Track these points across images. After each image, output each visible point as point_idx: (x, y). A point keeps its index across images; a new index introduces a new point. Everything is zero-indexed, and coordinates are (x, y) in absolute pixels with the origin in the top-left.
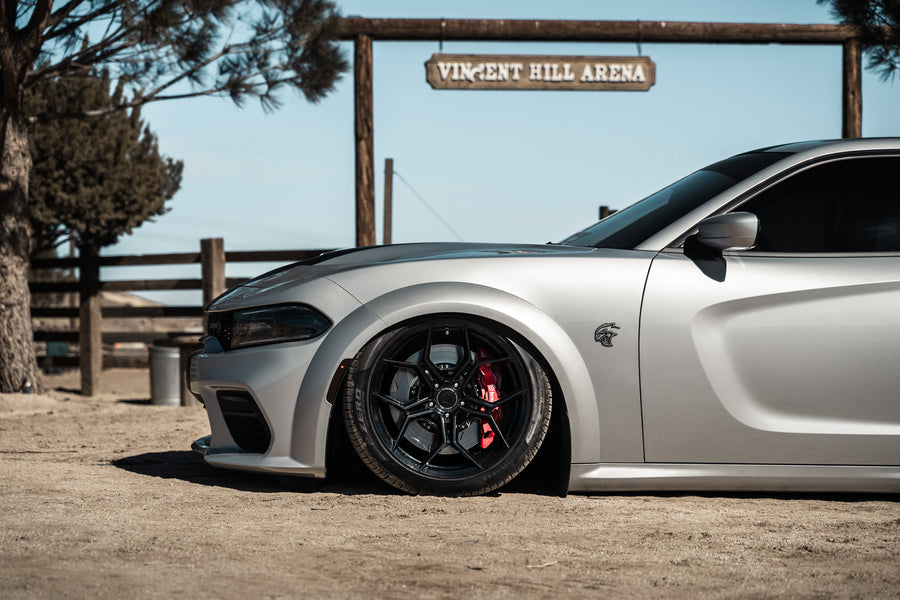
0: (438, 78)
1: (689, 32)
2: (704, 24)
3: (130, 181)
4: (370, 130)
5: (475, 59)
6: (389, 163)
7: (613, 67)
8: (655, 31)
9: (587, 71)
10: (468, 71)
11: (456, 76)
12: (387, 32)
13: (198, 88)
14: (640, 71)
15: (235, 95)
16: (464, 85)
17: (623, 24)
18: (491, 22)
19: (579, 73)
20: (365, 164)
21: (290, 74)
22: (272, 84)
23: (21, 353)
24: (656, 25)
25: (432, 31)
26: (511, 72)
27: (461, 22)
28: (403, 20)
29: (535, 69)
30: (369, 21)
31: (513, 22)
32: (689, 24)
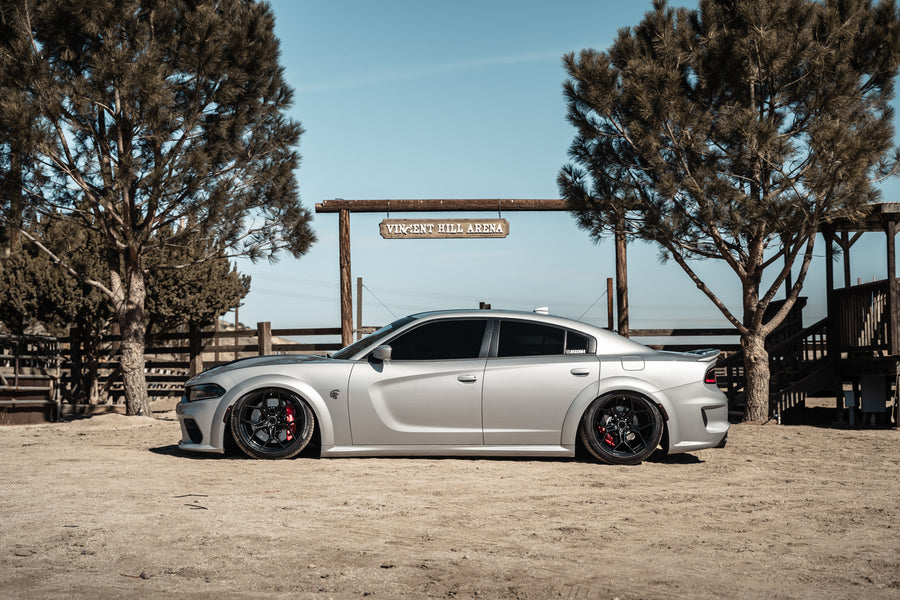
0: (387, 233)
1: (527, 205)
2: (535, 201)
3: (215, 291)
4: (349, 262)
5: (407, 221)
6: (360, 280)
7: (484, 225)
8: (508, 205)
9: (471, 228)
10: (404, 230)
11: (396, 232)
12: (357, 208)
13: (235, 252)
14: (500, 227)
15: (252, 257)
16: (401, 236)
17: (490, 201)
18: (416, 201)
19: (466, 228)
20: (346, 280)
21: (285, 243)
22: (274, 249)
24: (508, 201)
25: (382, 207)
26: (428, 228)
27: (399, 201)
28: (366, 201)
29: (441, 226)
30: (347, 202)
31: (428, 201)
32: (527, 201)
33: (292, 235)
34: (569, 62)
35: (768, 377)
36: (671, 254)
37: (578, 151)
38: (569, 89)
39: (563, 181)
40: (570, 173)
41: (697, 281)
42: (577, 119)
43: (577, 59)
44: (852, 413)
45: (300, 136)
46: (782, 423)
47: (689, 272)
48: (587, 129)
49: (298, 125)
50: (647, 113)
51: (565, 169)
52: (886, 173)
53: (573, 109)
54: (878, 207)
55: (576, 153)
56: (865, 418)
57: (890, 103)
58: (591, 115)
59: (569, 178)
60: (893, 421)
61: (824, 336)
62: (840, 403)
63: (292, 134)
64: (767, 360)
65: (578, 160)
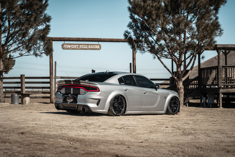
0: (64, 48)
1: (107, 40)
2: (109, 39)
4: (52, 56)
5: (70, 44)
6: (55, 62)
7: (94, 46)
8: (101, 40)
9: (90, 47)
10: (69, 47)
11: (67, 47)
12: (55, 40)
13: (29, 54)
14: (98, 47)
15: (36, 56)
16: (68, 49)
17: (96, 39)
18: (73, 38)
19: (88, 47)
20: (51, 63)
21: (44, 52)
22: (41, 53)
23: (2, 96)
24: (101, 39)
25: (63, 40)
26: (77, 47)
27: (68, 38)
28: (58, 38)
29: (81, 46)
30: (52, 38)
31: (77, 38)
32: (107, 39)
34: (129, 1)
35: (184, 93)
36: (156, 57)
37: (130, 26)
38: (129, 9)
39: (125, 35)
40: (127, 33)
41: (164, 65)
42: (132, 17)
44: (205, 104)
45: (51, 20)
46: (188, 106)
47: (162, 62)
48: (135, 20)
49: (50, 17)
50: (154, 17)
51: (126, 31)
52: (217, 36)
53: (131, 14)
54: (216, 45)
55: (129, 26)
56: (208, 105)
57: (217, 15)
58: (136, 16)
59: (127, 34)
60: (218, 105)
61: (197, 81)
62: (201, 101)
63: (48, 19)
64: (183, 88)
65: (130, 29)
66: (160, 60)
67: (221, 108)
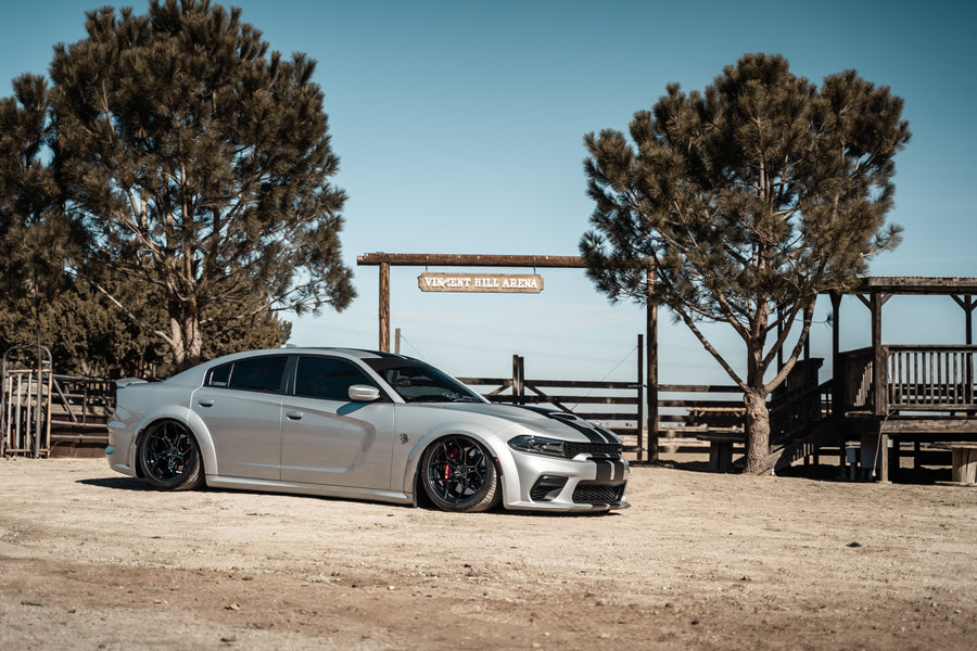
0: (424, 285)
1: (561, 262)
2: (569, 258)
3: (259, 337)
4: (387, 313)
5: (444, 275)
6: (398, 331)
7: (520, 280)
8: (543, 262)
9: (506, 282)
10: (441, 282)
11: (434, 285)
12: (396, 261)
13: (283, 306)
14: (534, 282)
15: (298, 311)
16: (438, 290)
17: (526, 257)
18: (454, 256)
19: (501, 284)
20: (384, 331)
21: (328, 298)
22: (318, 304)
24: (543, 258)
25: (421, 261)
26: (465, 282)
27: (437, 256)
28: (405, 255)
29: (478, 281)
30: (387, 255)
31: (465, 256)
32: (561, 258)
33: (335, 290)
34: (589, 141)
35: (768, 433)
36: (682, 317)
37: (599, 219)
38: (589, 167)
39: (584, 246)
40: (591, 239)
41: (704, 343)
42: (596, 193)
43: (597, 138)
44: (852, 469)
45: (345, 202)
46: (775, 475)
47: (698, 334)
48: (605, 203)
49: (343, 192)
50: (656, 192)
51: (586, 235)
52: (881, 247)
53: (593, 185)
54: (866, 280)
55: (597, 221)
56: (863, 473)
57: (891, 180)
58: (608, 190)
59: (589, 242)
60: (874, 474)
61: (830, 396)
62: (843, 461)
63: (336, 200)
64: (767, 416)
65: (599, 227)
66: (692, 328)
67: (885, 483)
